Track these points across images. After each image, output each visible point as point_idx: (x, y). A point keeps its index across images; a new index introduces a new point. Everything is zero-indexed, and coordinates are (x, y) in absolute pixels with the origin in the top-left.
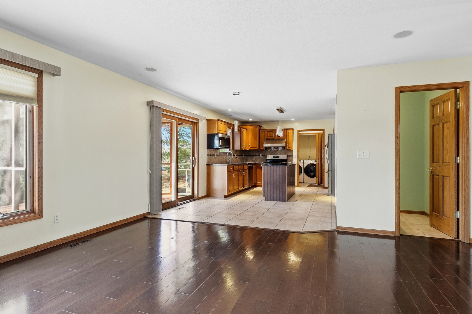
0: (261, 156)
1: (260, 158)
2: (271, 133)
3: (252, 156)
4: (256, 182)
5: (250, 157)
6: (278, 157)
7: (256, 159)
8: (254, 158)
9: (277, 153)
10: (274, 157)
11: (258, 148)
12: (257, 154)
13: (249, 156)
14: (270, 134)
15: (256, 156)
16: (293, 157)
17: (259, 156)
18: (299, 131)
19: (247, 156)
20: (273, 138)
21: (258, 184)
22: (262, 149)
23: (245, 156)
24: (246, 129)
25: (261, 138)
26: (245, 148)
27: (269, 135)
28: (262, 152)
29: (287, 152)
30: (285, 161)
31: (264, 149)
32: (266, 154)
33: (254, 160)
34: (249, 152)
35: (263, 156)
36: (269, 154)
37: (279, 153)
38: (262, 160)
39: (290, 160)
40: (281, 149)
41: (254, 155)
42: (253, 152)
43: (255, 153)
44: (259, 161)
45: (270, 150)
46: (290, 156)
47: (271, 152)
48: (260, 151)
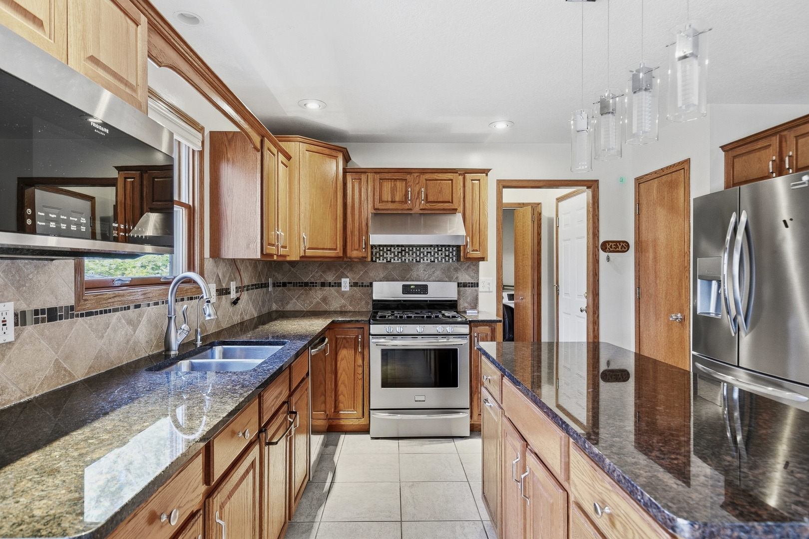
0: (346, 283)
1: (343, 294)
2: (398, 184)
3: (306, 284)
4: (337, 410)
5: (299, 291)
6: (424, 289)
7: (325, 300)
8: (318, 295)
9: (414, 274)
10: (406, 289)
11: (339, 252)
12: (330, 278)
13: (295, 284)
14: (393, 190)
15: (323, 285)
16: (481, 288)
17: (339, 285)
18: (504, 184)
19: (284, 284)
20: (406, 206)
21: (343, 422)
22: (355, 254)
23: (274, 285)
24: (289, 158)
26: (282, 251)
27: (387, 196)
28: (351, 270)
29: (456, 270)
30: (452, 305)
31: (365, 255)
32: (371, 275)
33: (318, 303)
34: (293, 269)
35: (354, 285)
36: (382, 276)
37: (422, 271)
38: (351, 301)
39: (468, 300)
40: (431, 256)
41: (316, 283)
42: (310, 268)
43: (324, 272)
44: (338, 306)
45: (385, 260)
46: (469, 286)
47: (390, 266)
48: (348, 265)
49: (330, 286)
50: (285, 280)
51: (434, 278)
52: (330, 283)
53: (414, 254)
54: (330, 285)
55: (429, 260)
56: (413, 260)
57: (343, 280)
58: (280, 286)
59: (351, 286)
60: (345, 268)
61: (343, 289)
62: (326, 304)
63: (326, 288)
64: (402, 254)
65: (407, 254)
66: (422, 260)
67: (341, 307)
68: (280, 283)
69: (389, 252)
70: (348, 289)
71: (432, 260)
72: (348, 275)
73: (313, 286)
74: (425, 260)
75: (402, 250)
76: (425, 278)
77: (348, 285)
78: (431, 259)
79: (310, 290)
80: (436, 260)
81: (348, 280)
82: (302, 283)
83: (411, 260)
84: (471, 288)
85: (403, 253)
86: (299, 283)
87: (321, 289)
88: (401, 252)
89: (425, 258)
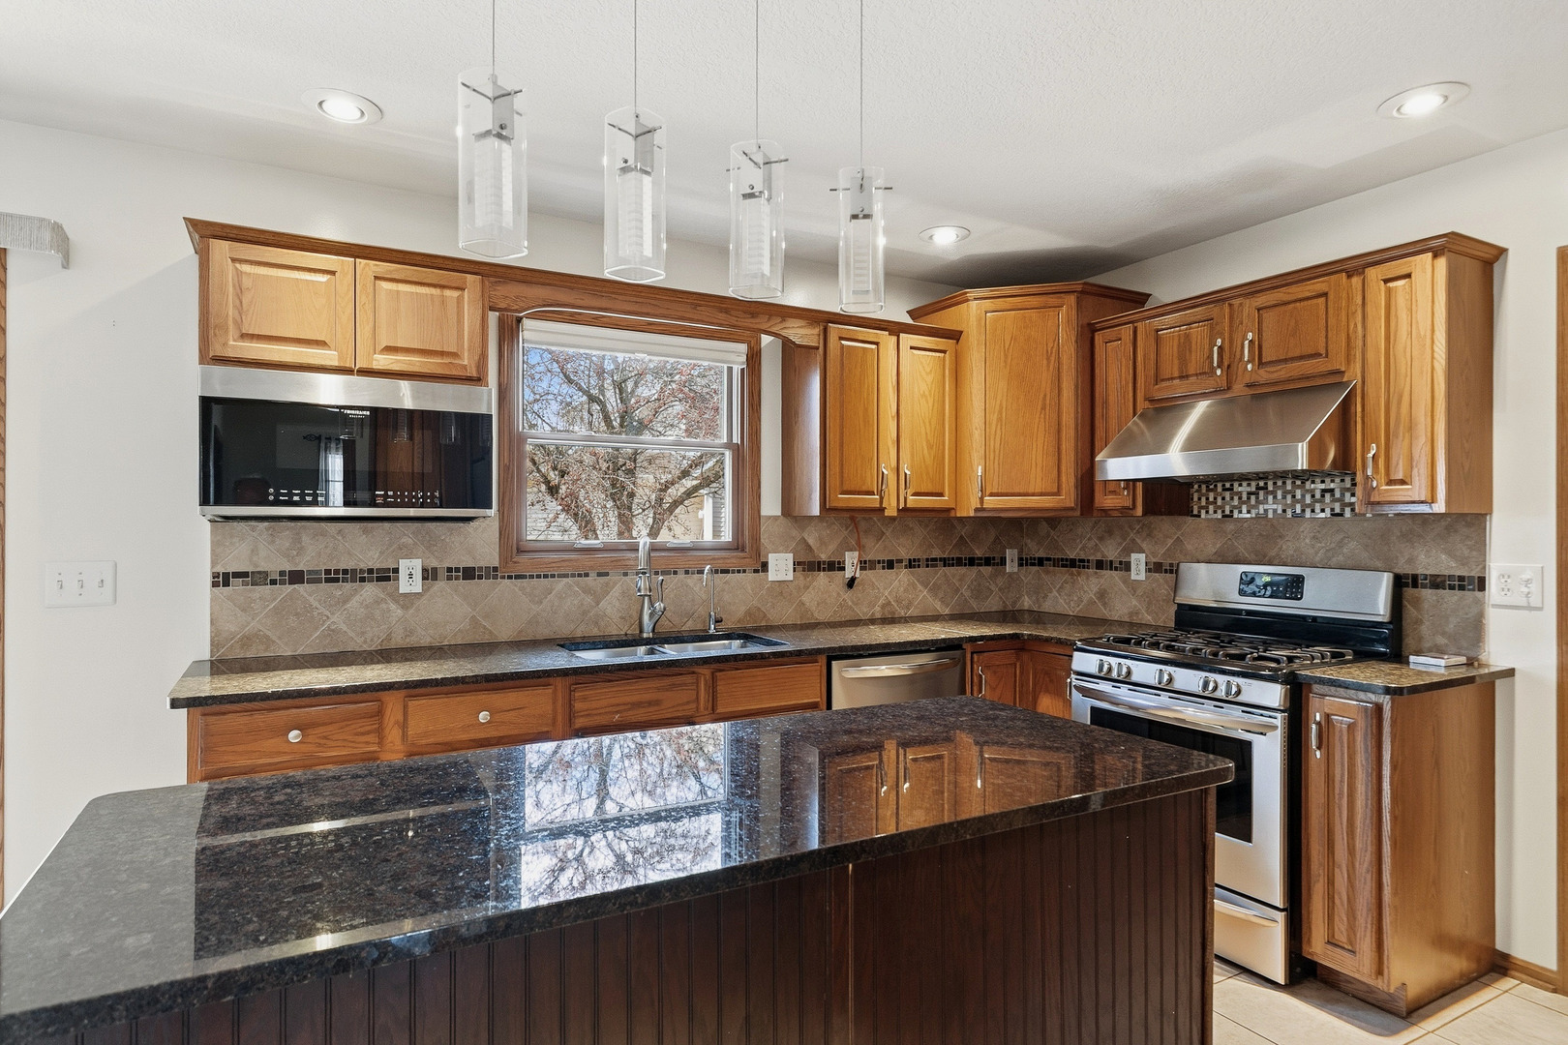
0: (1138, 561)
1: (1134, 586)
3: (1072, 563)
5: (1062, 575)
7: (1102, 595)
8: (1090, 584)
9: (1288, 548)
10: (1251, 584)
12: (1111, 552)
13: (1056, 563)
15: (1100, 565)
16: (1492, 594)
17: (1127, 567)
19: (1041, 562)
22: (1108, 499)
25: (1106, 402)
28: (1149, 535)
31: (1128, 503)
32: (1189, 547)
33: (1092, 602)
34: (1052, 532)
35: (1155, 568)
36: (1211, 550)
37: (1307, 541)
38: (1150, 603)
39: (1451, 627)
40: (1334, 500)
41: (1088, 561)
42: (1080, 530)
43: (1101, 539)
44: (1126, 611)
45: (1219, 511)
46: (1452, 588)
47: (1230, 527)
48: (1144, 525)
49: (1111, 569)
50: (1041, 554)
51: (1341, 558)
52: (1111, 562)
53: (1289, 497)
54: (1111, 566)
55: (1328, 511)
56: (1284, 511)
57: (1134, 556)
58: (1033, 564)
59: (1149, 570)
60: (1138, 532)
61: (1133, 576)
62: (1105, 604)
63: (1104, 572)
64: (1257, 498)
65: (1270, 498)
66: (1308, 511)
67: (1131, 614)
68: (1035, 559)
69: (1227, 495)
70: (1142, 576)
71: (1337, 510)
72: (1144, 546)
73: (1084, 567)
74: (1318, 510)
75: (1258, 488)
76: (1317, 559)
77: (1143, 567)
78: (1332, 510)
79: (1079, 574)
80: (1348, 511)
81: (1142, 556)
82: (1067, 560)
83: (1280, 511)
84: (1457, 592)
85: (1261, 493)
86: (1062, 559)
87: (1096, 573)
88: (1256, 494)
89: (1318, 507)
